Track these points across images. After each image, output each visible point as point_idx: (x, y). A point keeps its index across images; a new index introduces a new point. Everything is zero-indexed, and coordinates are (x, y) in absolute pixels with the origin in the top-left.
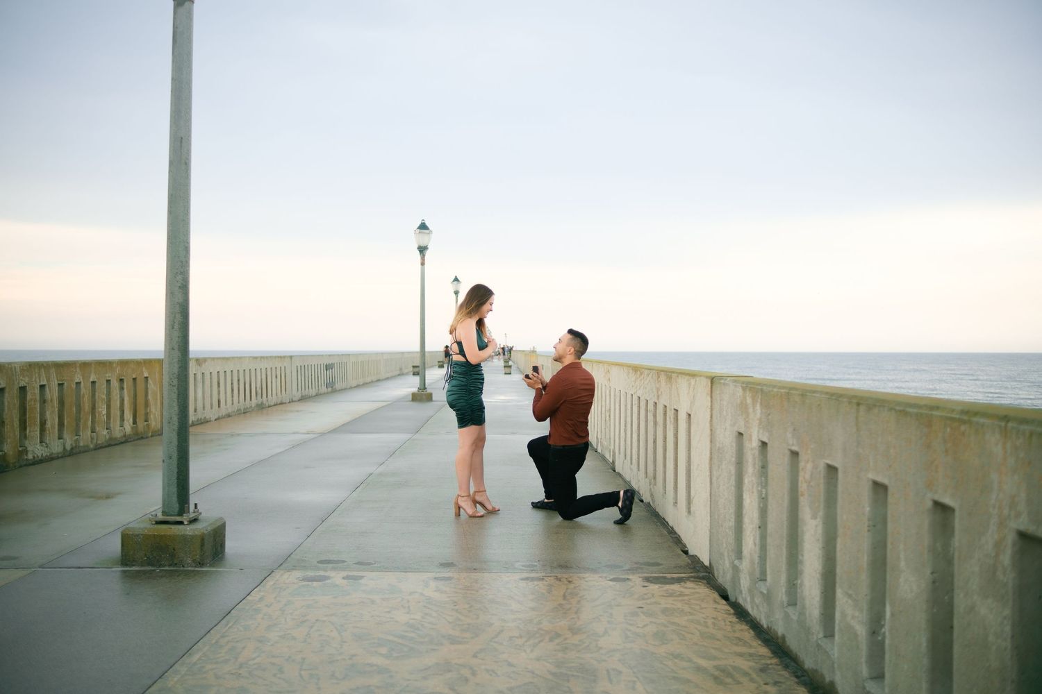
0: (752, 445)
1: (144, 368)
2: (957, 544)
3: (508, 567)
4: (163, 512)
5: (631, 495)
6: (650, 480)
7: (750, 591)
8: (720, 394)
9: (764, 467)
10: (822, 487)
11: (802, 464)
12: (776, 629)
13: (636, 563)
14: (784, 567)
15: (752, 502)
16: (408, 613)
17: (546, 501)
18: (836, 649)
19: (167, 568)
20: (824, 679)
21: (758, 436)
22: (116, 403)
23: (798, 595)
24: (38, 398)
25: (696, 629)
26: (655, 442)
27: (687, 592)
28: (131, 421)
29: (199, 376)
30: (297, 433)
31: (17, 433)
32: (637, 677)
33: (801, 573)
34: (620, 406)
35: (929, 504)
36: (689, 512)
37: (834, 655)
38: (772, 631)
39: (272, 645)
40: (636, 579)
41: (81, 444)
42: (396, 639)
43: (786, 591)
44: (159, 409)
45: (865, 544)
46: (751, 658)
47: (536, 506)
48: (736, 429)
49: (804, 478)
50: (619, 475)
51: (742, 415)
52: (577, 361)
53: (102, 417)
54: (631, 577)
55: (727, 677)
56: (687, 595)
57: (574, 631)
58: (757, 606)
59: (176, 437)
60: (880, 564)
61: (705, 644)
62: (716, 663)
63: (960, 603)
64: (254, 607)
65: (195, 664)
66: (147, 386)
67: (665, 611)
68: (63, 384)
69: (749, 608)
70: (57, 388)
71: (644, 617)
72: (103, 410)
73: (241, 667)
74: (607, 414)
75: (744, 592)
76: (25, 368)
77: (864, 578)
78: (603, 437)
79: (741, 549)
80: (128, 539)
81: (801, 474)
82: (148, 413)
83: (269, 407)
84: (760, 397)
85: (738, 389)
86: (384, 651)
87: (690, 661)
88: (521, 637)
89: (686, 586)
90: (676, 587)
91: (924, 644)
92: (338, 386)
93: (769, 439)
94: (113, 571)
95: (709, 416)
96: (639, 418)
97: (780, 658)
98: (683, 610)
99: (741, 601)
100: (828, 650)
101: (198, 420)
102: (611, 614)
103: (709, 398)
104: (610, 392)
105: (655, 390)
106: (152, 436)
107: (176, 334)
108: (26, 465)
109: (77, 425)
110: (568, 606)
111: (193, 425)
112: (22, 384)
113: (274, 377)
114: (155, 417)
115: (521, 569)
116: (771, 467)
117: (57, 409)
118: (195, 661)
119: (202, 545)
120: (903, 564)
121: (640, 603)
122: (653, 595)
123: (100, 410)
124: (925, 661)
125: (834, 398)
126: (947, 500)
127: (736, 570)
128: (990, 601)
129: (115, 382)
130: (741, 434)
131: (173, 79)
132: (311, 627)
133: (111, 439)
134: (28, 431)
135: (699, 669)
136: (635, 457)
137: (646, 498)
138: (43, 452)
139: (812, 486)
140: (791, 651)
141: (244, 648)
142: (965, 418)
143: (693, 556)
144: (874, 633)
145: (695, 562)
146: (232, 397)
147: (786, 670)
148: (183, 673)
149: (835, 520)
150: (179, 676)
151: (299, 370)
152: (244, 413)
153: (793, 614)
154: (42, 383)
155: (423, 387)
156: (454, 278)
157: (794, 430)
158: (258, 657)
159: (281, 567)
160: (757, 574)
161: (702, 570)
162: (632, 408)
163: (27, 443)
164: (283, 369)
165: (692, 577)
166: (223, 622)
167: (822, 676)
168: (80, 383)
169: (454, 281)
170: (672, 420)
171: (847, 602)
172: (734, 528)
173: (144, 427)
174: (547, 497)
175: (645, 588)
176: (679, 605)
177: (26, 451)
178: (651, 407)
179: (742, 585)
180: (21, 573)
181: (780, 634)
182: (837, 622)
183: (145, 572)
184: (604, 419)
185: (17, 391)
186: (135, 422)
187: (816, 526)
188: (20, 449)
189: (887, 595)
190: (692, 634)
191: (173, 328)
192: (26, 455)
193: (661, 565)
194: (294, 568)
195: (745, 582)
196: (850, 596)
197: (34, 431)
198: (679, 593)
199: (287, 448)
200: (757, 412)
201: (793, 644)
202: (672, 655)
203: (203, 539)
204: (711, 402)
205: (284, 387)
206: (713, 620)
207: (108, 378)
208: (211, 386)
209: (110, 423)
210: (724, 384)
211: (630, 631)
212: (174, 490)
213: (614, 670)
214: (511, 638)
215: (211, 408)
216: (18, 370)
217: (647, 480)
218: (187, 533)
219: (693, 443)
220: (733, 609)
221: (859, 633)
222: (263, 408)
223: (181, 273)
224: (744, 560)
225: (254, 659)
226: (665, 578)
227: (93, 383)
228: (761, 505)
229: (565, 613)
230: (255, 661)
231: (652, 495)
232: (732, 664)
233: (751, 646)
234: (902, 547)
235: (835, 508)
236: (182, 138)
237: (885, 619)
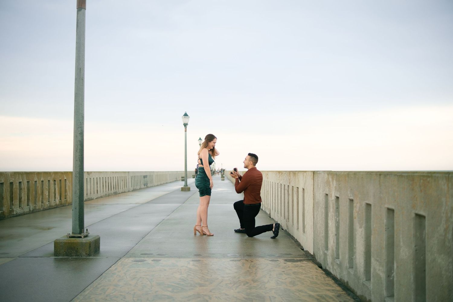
0: (332, 198)
1: (64, 176)
2: (426, 231)
3: (224, 256)
4: (72, 233)
5: (278, 226)
6: (286, 220)
7: (332, 263)
8: (317, 178)
9: (338, 208)
10: (364, 214)
11: (355, 205)
12: (344, 279)
13: (281, 254)
14: (347, 251)
15: (332, 224)
16: (181, 274)
17: (241, 229)
18: (371, 285)
19: (74, 257)
20: (366, 299)
21: (335, 195)
22: (52, 190)
23: (354, 263)
24: (18, 188)
25: (308, 280)
26: (288, 203)
27: (304, 265)
28: (59, 198)
29: (89, 180)
30: (132, 204)
31: (9, 203)
32: (283, 299)
33: (355, 253)
34: (273, 189)
35: (414, 215)
36: (304, 232)
37: (371, 288)
38: (342, 280)
39: (121, 287)
40: (281, 261)
41: (37, 208)
42: (176, 285)
43: (348, 262)
44: (71, 194)
45: (384, 236)
46: (333, 291)
47: (237, 231)
48: (325, 192)
49: (356, 211)
50: (273, 219)
51: (327, 186)
52: (254, 167)
53: (46, 197)
54: (279, 259)
55: (323, 299)
56: (304, 267)
57: (254, 281)
58: (335, 270)
59: (78, 199)
60: (391, 245)
61: (313, 286)
62: (317, 293)
63: (429, 257)
64: (113, 272)
65: (86, 295)
66: (66, 183)
67: (294, 273)
68: (29, 182)
69: (331, 271)
70: (26, 184)
71: (285, 275)
72: (46, 193)
73: (107, 296)
74: (267, 193)
75: (329, 264)
76: (13, 174)
77: (384, 252)
78: (265, 204)
79: (328, 246)
80: (57, 244)
81: (355, 209)
82: (66, 195)
83: (119, 193)
84: (335, 177)
85: (325, 175)
86: (170, 289)
87: (306, 293)
88: (231, 284)
89: (303, 263)
90: (299, 263)
91: (412, 278)
92: (149, 185)
93: (340, 196)
94: (50, 258)
95: (312, 188)
96: (281, 193)
97: (346, 291)
98: (302, 272)
99: (328, 268)
100: (368, 286)
101: (88, 199)
102: (271, 275)
103: (312, 181)
104: (268, 183)
105: (288, 180)
106: (68, 205)
107: (78, 154)
108: (13, 217)
109: (35, 200)
110: (252, 271)
111: (86, 201)
112: (11, 181)
113: (121, 181)
114: (69, 197)
115: (230, 257)
116: (341, 207)
117: (26, 193)
118: (86, 294)
119: (90, 247)
120: (402, 244)
121: (283, 270)
122: (289, 267)
123: (45, 193)
124: (413, 286)
125: (369, 173)
126: (422, 213)
127: (325, 255)
128: (442, 255)
129: (52, 181)
130: (327, 195)
131: (76, 43)
132: (138, 280)
133: (50, 206)
134: (14, 202)
135: (310, 296)
136: (279, 210)
137: (285, 228)
138: (20, 211)
139: (359, 214)
140: (351, 288)
141: (108, 289)
142: (430, 175)
143: (306, 251)
144: (389, 276)
145: (307, 254)
146: (103, 189)
147: (349, 296)
148: (81, 299)
149: (370, 228)
150: (79, 300)
151: (132, 178)
152: (108, 196)
153: (352, 272)
154: (20, 181)
155: (186, 185)
156: (199, 138)
157: (351, 190)
158: (115, 292)
159: (125, 256)
160: (335, 256)
161: (310, 256)
162: (278, 189)
163: (13, 207)
164: (125, 177)
165: (306, 259)
166: (99, 278)
167: (365, 298)
168: (37, 181)
169: (199, 140)
170: (296, 192)
171: (376, 263)
172: (324, 236)
173: (65, 201)
174: (241, 227)
175: (285, 264)
176: (301, 270)
177: (13, 211)
178: (286, 187)
179: (328, 262)
180: (10, 259)
181: (346, 281)
182: (372, 273)
183: (65, 259)
184: (265, 195)
185: (9, 184)
186: (60, 199)
187: (362, 231)
188: (10, 210)
189: (395, 258)
190: (307, 282)
191: (77, 151)
192: (13, 212)
193: (292, 254)
194: (130, 257)
195: (329, 260)
196: (377, 261)
197: (16, 202)
198: (300, 266)
199: (127, 209)
200: (334, 184)
201: (352, 285)
202: (298, 290)
203: (90, 244)
204: (314, 182)
205: (125, 185)
206: (316, 276)
207: (49, 180)
208: (94, 184)
209: (50, 199)
210: (319, 173)
211: (279, 281)
212: (77, 223)
213: (272, 296)
214: (226, 284)
215: (94, 194)
216: (9, 175)
217: (285, 220)
218: (83, 241)
219: (305, 201)
220: (325, 272)
221: (382, 276)
222: (116, 194)
223: (81, 127)
224: (329, 250)
225: (113, 293)
226: (294, 260)
227: (42, 181)
228: (337, 225)
229: (250, 274)
230: (113, 294)
231: (287, 226)
232: (325, 294)
233: (333, 287)
234: (401, 236)
235: (370, 223)
236: (80, 68)
237: (394, 270)
